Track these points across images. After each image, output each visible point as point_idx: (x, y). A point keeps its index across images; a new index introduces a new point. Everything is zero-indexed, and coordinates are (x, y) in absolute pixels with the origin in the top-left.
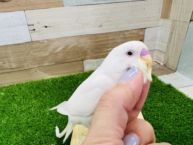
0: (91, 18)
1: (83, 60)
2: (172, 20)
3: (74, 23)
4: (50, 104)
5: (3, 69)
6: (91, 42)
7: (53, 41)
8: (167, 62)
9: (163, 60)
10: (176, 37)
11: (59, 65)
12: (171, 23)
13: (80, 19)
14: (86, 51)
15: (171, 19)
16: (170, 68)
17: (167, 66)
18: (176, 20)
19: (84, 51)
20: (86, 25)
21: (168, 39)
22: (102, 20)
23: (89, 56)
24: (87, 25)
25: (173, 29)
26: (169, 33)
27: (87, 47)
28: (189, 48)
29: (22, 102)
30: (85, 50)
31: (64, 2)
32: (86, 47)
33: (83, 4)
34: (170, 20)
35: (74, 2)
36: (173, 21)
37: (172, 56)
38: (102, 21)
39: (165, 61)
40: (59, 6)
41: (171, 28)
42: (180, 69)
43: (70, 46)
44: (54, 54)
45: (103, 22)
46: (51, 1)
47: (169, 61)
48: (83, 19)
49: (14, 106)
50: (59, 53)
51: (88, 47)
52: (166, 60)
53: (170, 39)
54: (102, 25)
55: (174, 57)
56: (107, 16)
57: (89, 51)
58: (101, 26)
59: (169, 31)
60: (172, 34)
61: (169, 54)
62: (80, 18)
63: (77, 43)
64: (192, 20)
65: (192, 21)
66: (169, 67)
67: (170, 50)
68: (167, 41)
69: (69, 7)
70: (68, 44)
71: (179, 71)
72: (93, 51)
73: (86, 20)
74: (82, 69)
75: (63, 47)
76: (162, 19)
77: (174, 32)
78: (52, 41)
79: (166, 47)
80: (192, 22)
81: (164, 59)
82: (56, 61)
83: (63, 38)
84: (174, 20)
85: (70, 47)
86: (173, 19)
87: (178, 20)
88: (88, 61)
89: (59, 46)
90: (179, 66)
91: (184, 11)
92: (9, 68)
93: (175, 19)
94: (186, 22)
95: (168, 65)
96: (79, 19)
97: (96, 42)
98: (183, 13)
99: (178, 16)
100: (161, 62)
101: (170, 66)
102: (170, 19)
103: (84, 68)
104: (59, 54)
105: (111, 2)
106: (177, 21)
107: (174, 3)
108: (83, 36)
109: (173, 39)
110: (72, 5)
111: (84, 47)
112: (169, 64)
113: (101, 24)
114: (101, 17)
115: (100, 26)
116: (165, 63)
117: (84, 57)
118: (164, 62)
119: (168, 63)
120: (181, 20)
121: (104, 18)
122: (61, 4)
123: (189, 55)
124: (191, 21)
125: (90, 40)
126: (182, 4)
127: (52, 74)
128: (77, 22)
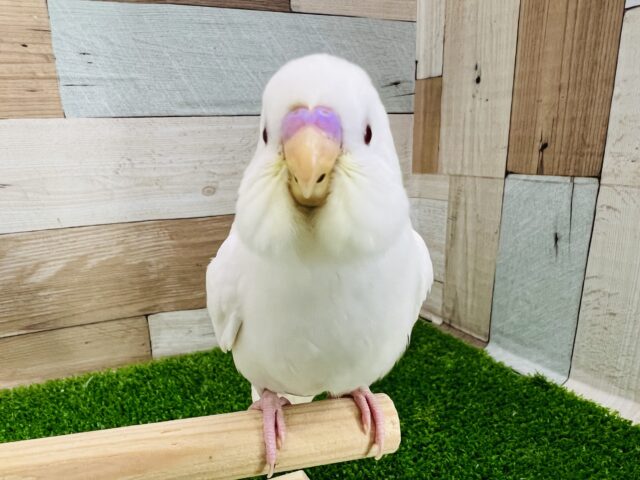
0: (171, 162)
1: (147, 316)
2: (451, 175)
3: (106, 177)
6: (174, 246)
7: (19, 241)
8: (454, 311)
9: (439, 309)
10: (470, 227)
11: (42, 336)
12: (448, 186)
13: (133, 164)
14: (158, 280)
15: (445, 171)
16: (468, 332)
17: (457, 327)
18: (460, 176)
19: (151, 281)
20: (157, 187)
21: (444, 237)
22: (212, 170)
23: (172, 300)
24: (157, 184)
25: (457, 204)
26: (446, 217)
27: (161, 266)
28: (519, 262)
30: (152, 277)
31: (63, 102)
32: (158, 263)
33: (140, 113)
34: (443, 176)
35: (106, 104)
36: (453, 178)
37: (467, 292)
38: (214, 174)
39: (447, 309)
40: (44, 115)
41: (449, 201)
42: (502, 333)
43: (93, 262)
44: (20, 294)
45: (216, 178)
46: (12, 96)
47: (461, 310)
48: (142, 163)
50: (42, 288)
51: (167, 264)
52: (451, 306)
53: (452, 238)
54: (214, 189)
55: (474, 293)
56: (234, 158)
57: (169, 280)
58: (210, 190)
59: (446, 211)
60: (454, 218)
61: (455, 286)
62: (129, 160)
63: (120, 248)
64: (510, 169)
65: (512, 173)
66: (464, 330)
67: (459, 273)
68: (444, 242)
69: (84, 120)
70: (81, 254)
71: (498, 342)
72: (184, 279)
73: (154, 169)
74: (144, 352)
75: (59, 266)
76: (418, 176)
77: (461, 213)
78: (11, 239)
79: (443, 264)
80: (511, 176)
81: (443, 304)
82: (28, 323)
83: (61, 232)
84: (455, 175)
85: (89, 266)
86: (451, 172)
87: (466, 173)
88: (165, 316)
89: (44, 263)
90: (496, 324)
91: (482, 148)
93: (458, 172)
94: (492, 178)
95: (460, 325)
96: (128, 162)
97: (194, 246)
98: (479, 150)
99: (466, 162)
100: (436, 315)
101: (466, 327)
102: (441, 174)
103: (153, 346)
104: (41, 294)
105: (241, 112)
106: (466, 176)
107: (449, 125)
108: (145, 225)
109: (461, 236)
110: (98, 115)
111: (150, 266)
112: (463, 320)
113: (209, 185)
114: (211, 161)
115: (208, 191)
116: (448, 315)
117: (152, 304)
118: (443, 311)
119: (459, 318)
120: (476, 174)
121: (220, 163)
122: (52, 107)
123: (522, 285)
124: (507, 173)
125: (172, 239)
126: (473, 124)
127: (12, 378)
128: (117, 173)
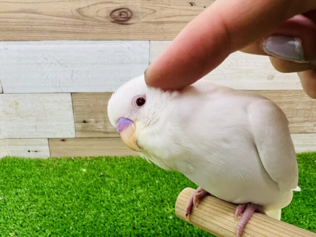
0: (255, 63)
3: (224, 68)
4: (171, 200)
5: (94, 131)
13: (237, 63)
24: (246, 73)
29: (119, 188)
48: (241, 62)
49: (105, 193)
62: (236, 61)
73: (247, 65)
92: (103, 130)
96: (235, 62)
113: (271, 74)
115: (270, 78)
128: (230, 67)
